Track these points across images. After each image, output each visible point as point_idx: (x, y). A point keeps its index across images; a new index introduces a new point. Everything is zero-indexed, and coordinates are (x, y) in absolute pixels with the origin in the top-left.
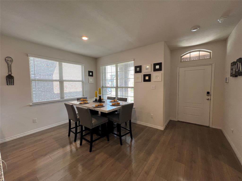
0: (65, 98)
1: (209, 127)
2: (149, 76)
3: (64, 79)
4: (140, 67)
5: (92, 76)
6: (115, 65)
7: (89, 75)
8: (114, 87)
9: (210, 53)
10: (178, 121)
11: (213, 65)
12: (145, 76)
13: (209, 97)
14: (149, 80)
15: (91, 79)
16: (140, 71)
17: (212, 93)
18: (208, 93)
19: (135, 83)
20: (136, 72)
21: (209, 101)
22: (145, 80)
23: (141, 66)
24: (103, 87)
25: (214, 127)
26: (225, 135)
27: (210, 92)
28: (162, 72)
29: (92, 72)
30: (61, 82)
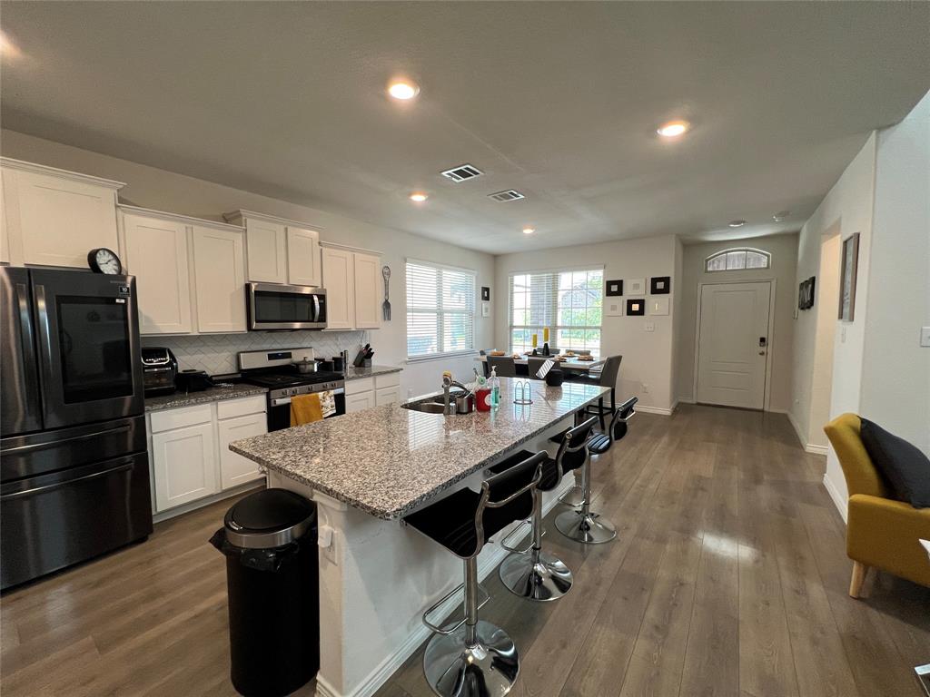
0: (446, 351)
1: (762, 411)
2: (641, 303)
3: (444, 307)
4: (620, 283)
5: (488, 299)
7: (483, 298)
9: (768, 256)
10: (699, 404)
11: (774, 283)
12: (630, 303)
13: (764, 349)
14: (641, 312)
16: (619, 293)
17: (770, 341)
18: (763, 340)
19: (606, 317)
20: (609, 293)
21: (764, 356)
22: (630, 312)
23: (621, 281)
24: (512, 326)
25: (773, 410)
26: (794, 425)
27: (766, 337)
28: (671, 295)
29: (487, 289)
30: (440, 313)
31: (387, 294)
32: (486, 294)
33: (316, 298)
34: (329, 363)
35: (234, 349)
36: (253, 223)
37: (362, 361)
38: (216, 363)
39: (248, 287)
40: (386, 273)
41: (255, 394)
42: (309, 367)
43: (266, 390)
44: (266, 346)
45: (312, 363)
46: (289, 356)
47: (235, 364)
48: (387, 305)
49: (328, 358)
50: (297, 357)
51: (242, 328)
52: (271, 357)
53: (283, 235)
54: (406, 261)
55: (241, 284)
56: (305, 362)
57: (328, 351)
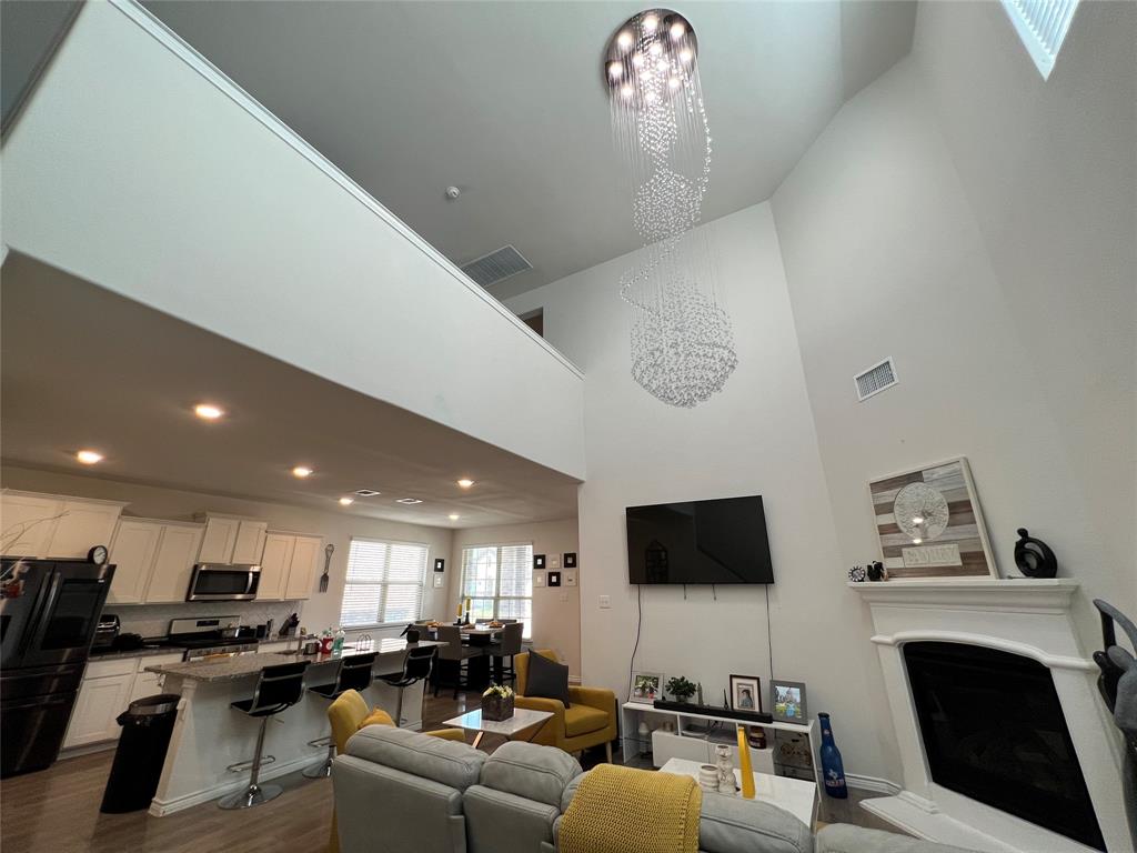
0: (386, 622)
2: (558, 575)
3: (390, 579)
4: (543, 558)
5: (442, 570)
6: (495, 549)
7: (436, 569)
8: (492, 598)
12: (551, 575)
14: (558, 584)
15: (439, 579)
16: (543, 566)
19: (535, 588)
20: (536, 566)
22: (551, 584)
24: (463, 597)
29: (442, 561)
30: (385, 585)
31: (327, 568)
32: (440, 566)
33: (251, 575)
34: (253, 630)
35: (168, 617)
36: (212, 522)
37: (287, 629)
38: (150, 628)
39: (196, 567)
40: (329, 550)
41: (175, 653)
42: (231, 634)
43: (185, 650)
44: (197, 616)
45: (235, 629)
46: (216, 623)
47: (166, 629)
48: (325, 578)
49: (254, 626)
50: (223, 624)
51: (182, 599)
52: (200, 624)
53: (236, 528)
54: (351, 539)
55: (191, 566)
56: (229, 629)
57: (254, 620)
